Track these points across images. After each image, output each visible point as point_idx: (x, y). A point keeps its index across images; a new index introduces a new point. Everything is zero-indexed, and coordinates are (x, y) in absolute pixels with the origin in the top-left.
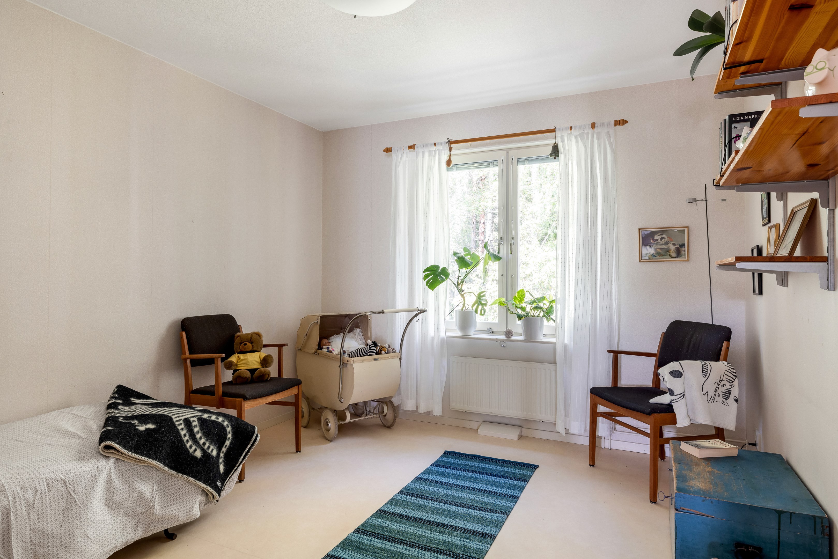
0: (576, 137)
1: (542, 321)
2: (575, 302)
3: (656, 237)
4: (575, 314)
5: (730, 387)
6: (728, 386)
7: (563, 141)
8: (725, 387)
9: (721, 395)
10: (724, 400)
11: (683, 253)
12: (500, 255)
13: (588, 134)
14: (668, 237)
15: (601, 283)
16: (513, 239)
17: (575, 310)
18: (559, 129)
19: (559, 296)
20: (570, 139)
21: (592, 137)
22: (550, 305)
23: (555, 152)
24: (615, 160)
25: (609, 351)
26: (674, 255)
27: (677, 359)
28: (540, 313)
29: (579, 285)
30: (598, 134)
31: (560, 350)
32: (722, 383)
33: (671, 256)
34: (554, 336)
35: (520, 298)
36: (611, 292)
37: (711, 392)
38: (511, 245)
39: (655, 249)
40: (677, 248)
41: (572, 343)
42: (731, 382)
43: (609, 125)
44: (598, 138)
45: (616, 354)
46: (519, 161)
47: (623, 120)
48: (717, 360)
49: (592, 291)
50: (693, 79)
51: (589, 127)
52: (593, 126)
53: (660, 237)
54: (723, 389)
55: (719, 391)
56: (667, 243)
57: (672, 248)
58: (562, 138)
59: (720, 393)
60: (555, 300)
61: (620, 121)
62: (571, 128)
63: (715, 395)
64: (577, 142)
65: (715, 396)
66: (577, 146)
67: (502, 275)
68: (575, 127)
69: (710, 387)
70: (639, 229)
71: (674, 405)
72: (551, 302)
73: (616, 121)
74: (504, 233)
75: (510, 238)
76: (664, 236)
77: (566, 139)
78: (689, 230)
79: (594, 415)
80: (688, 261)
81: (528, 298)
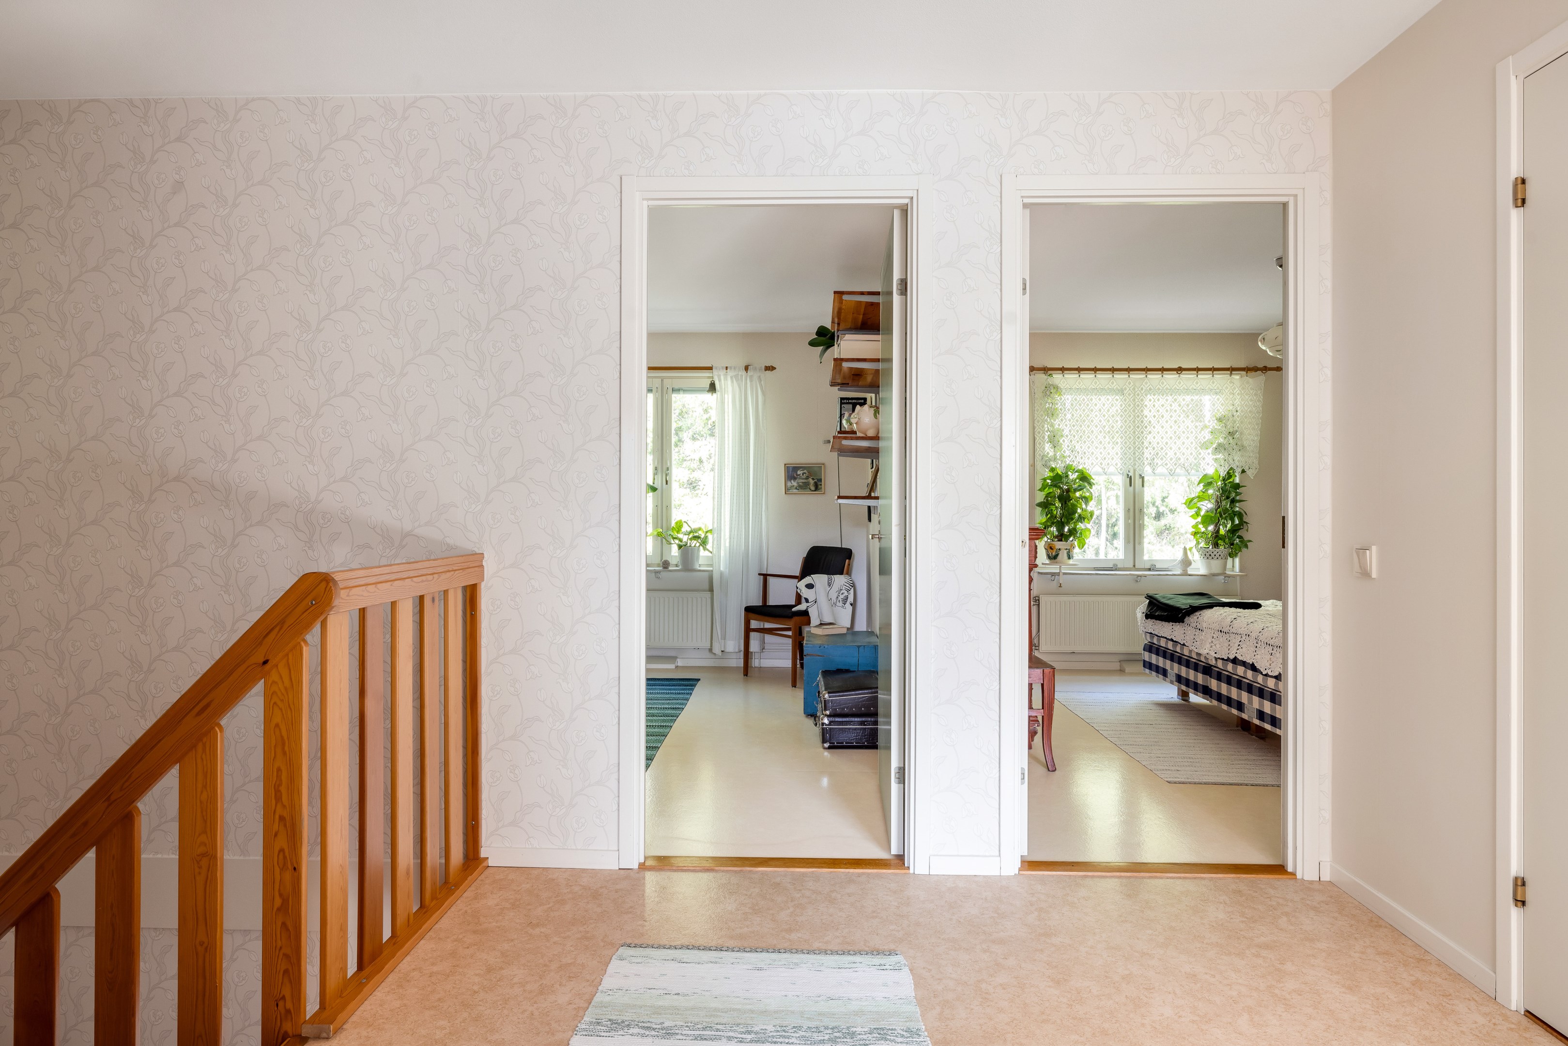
0: (731, 378)
1: (699, 550)
2: (731, 531)
3: (799, 472)
4: (730, 542)
5: (848, 594)
6: (846, 594)
7: (720, 380)
8: (844, 595)
9: (841, 601)
10: (843, 605)
11: (820, 487)
12: (655, 486)
13: (742, 376)
14: (808, 473)
15: (752, 514)
16: (668, 469)
17: (730, 538)
18: (716, 368)
19: (715, 526)
20: (726, 379)
21: (746, 380)
22: (705, 535)
23: (712, 388)
24: (764, 402)
25: (760, 574)
26: (813, 488)
27: (809, 574)
28: (696, 544)
29: (734, 515)
30: (751, 377)
31: (716, 577)
32: (842, 592)
33: (810, 489)
34: (711, 565)
35: (678, 529)
36: (761, 521)
37: (834, 599)
38: (666, 475)
39: (798, 483)
40: (815, 482)
41: (728, 570)
42: (848, 591)
43: (760, 369)
44: (751, 381)
45: (765, 576)
46: (673, 390)
47: (772, 367)
48: (841, 573)
49: (745, 521)
50: (821, 362)
51: (743, 369)
52: (747, 368)
53: (802, 472)
54: (842, 597)
55: (840, 598)
56: (807, 478)
57: (812, 482)
58: (719, 376)
59: (841, 600)
60: (711, 530)
61: (769, 367)
62: (727, 368)
63: (837, 600)
64: (732, 382)
65: (836, 602)
66: (733, 386)
67: (657, 506)
68: (731, 368)
69: (833, 595)
70: (785, 465)
71: (809, 610)
72: (707, 532)
73: (766, 367)
74: (658, 463)
75: (665, 469)
76: (805, 471)
77: (722, 378)
78: (825, 467)
79: (748, 630)
80: (824, 493)
81: (685, 528)
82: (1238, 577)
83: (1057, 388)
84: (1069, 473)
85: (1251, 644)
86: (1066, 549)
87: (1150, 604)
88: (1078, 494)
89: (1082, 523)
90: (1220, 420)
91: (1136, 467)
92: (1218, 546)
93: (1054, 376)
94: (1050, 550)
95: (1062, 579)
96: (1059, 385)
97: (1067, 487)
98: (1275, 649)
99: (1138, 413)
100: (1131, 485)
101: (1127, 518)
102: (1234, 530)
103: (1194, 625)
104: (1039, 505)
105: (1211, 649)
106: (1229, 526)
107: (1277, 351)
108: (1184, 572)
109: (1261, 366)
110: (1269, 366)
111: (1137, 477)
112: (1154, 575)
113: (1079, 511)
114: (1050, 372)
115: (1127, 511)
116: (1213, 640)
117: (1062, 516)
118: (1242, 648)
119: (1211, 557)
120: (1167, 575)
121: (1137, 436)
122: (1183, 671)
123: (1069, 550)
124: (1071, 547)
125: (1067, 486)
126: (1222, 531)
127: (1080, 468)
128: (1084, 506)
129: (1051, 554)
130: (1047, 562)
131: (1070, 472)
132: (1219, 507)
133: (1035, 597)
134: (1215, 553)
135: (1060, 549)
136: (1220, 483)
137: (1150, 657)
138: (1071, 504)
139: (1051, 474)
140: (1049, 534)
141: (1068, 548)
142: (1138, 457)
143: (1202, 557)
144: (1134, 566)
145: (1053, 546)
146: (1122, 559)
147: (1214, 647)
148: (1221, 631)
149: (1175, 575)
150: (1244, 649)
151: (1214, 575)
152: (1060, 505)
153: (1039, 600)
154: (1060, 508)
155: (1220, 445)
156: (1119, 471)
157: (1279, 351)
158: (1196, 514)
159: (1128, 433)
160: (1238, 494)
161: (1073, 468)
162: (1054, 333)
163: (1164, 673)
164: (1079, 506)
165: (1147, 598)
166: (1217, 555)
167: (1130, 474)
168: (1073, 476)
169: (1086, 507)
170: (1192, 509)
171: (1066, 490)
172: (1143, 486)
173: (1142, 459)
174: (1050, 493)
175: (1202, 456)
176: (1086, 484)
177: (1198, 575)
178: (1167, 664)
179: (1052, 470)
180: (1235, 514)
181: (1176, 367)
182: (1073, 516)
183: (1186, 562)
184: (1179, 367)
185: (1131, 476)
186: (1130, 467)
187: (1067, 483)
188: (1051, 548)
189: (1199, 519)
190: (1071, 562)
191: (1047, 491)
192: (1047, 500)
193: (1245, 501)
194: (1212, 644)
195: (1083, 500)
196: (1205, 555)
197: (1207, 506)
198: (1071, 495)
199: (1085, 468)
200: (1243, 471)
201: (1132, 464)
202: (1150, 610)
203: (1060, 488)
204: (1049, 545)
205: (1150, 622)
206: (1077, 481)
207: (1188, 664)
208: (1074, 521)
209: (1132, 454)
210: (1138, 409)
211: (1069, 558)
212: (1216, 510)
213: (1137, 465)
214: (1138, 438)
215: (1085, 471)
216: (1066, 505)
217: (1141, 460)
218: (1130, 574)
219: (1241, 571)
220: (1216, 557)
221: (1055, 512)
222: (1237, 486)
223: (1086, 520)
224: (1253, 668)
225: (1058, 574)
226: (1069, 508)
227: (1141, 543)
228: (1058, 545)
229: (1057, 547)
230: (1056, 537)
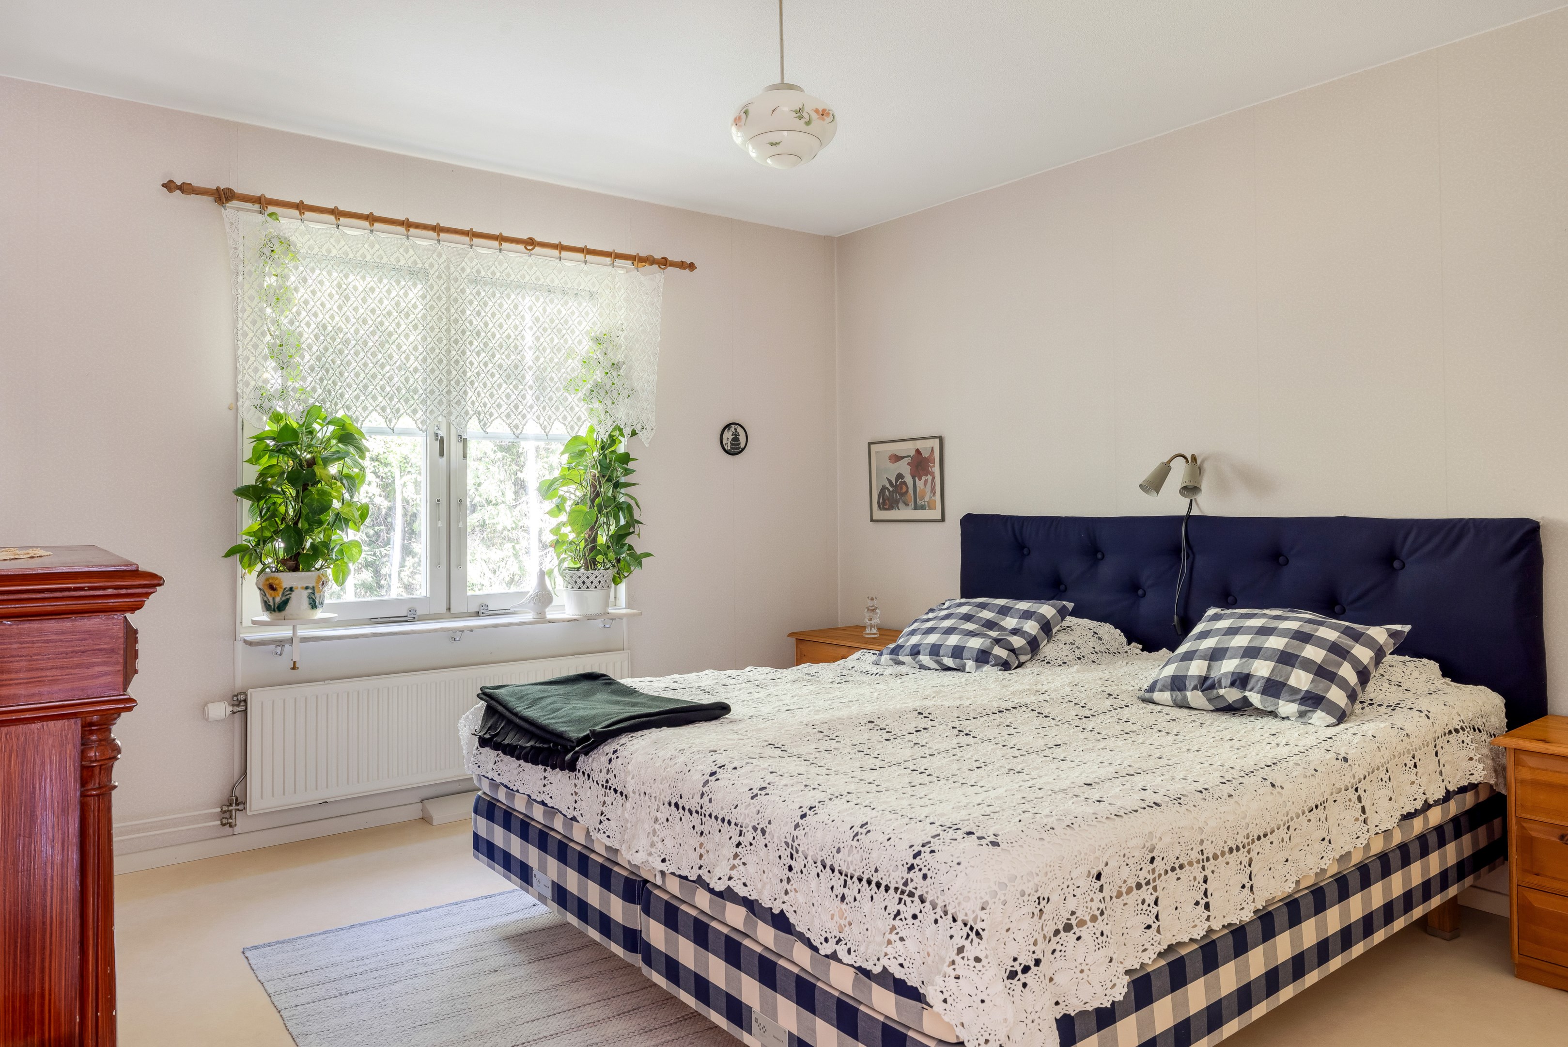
82: (625, 619)
83: (287, 244)
84: (316, 427)
85: (773, 856)
86: (307, 588)
87: (490, 711)
88: (333, 469)
89: (342, 530)
90: (597, 341)
91: (452, 418)
92: (595, 565)
93: (283, 221)
94: (269, 593)
95: (296, 652)
96: (293, 238)
97: (309, 456)
98: (854, 886)
99: (456, 315)
100: (442, 455)
101: (434, 518)
102: (619, 538)
103: (602, 777)
104: (244, 492)
105: (653, 850)
106: (613, 528)
107: (772, 144)
108: (539, 616)
109: (658, 256)
110: (671, 258)
111: (454, 439)
112: (486, 627)
113: (336, 504)
114: (271, 209)
115: (435, 504)
116: (657, 826)
117: (299, 515)
118: (744, 864)
119: (585, 586)
120: (511, 624)
121: (454, 360)
122: (573, 881)
123: (313, 588)
124: (318, 582)
125: (310, 452)
126: (602, 539)
127: (340, 414)
128: (347, 496)
129: (271, 599)
130: (265, 617)
131: (318, 423)
132: (598, 495)
133: (237, 696)
134: (592, 578)
135: (291, 589)
136: (596, 454)
137: (490, 831)
138: (318, 490)
139: (275, 428)
140: (267, 556)
141: (311, 585)
142: (456, 400)
143: (570, 586)
144: (449, 609)
145: (277, 582)
146: (424, 598)
147: (660, 845)
148: (677, 805)
149: (524, 623)
150: (751, 868)
151: (590, 618)
152: (294, 494)
153: (245, 701)
154: (295, 500)
155: (597, 386)
156: (420, 426)
157: (776, 144)
158: (556, 509)
159: (437, 351)
160: (627, 472)
161: (323, 414)
162: (284, 134)
163: (525, 874)
164: (334, 494)
165: (482, 699)
166: (596, 583)
167: (442, 433)
168: (323, 432)
169: (352, 497)
170: (550, 498)
171: (307, 461)
172: (465, 457)
173: (463, 403)
174: (271, 467)
175: (568, 403)
176: (352, 450)
177: (563, 621)
178: (532, 856)
179: (276, 418)
180: (619, 507)
181: (525, 237)
182: (321, 517)
183: (544, 598)
184: (530, 239)
185: (442, 438)
186: (440, 418)
187: (310, 446)
188: (272, 587)
189: (563, 517)
190: (319, 614)
191: (265, 461)
192: (264, 482)
193: (634, 484)
194: (655, 839)
195: (345, 482)
196: (576, 582)
197: (573, 493)
198: (318, 470)
199: (351, 417)
200: (634, 433)
201: (445, 412)
202: (489, 729)
203: (294, 456)
204: (267, 579)
205: (489, 754)
206: (334, 442)
207: (583, 864)
208: (325, 526)
209: (444, 392)
210: (456, 306)
211: (314, 605)
212: (593, 501)
213: (455, 414)
214: (457, 362)
215: (348, 421)
216: (306, 493)
217: (461, 406)
218: (441, 629)
219: (629, 606)
220: (593, 585)
221: (282, 509)
222: (625, 458)
223: (351, 524)
224: (781, 922)
225: (290, 641)
226: (312, 500)
227: (462, 564)
228: (287, 579)
229: (286, 584)
230: (283, 562)
